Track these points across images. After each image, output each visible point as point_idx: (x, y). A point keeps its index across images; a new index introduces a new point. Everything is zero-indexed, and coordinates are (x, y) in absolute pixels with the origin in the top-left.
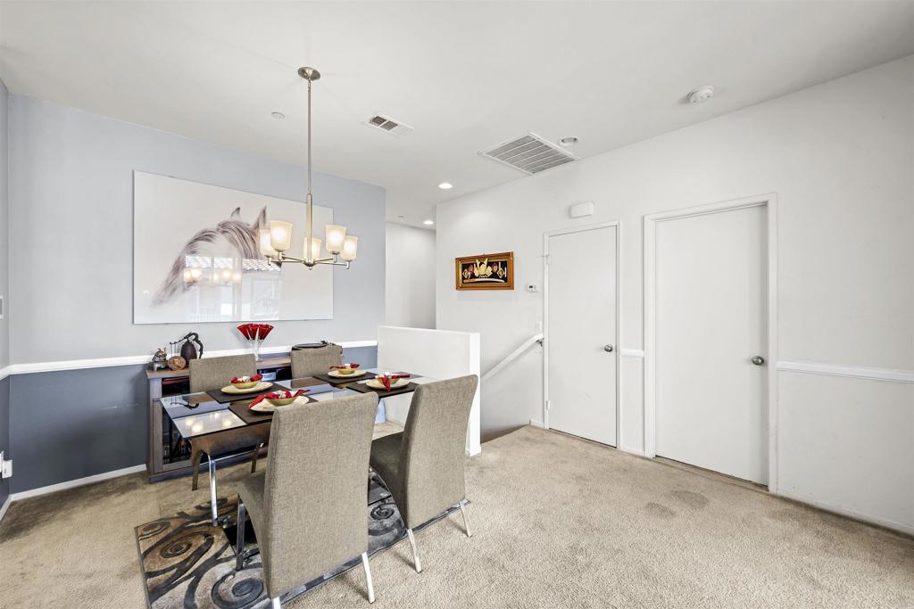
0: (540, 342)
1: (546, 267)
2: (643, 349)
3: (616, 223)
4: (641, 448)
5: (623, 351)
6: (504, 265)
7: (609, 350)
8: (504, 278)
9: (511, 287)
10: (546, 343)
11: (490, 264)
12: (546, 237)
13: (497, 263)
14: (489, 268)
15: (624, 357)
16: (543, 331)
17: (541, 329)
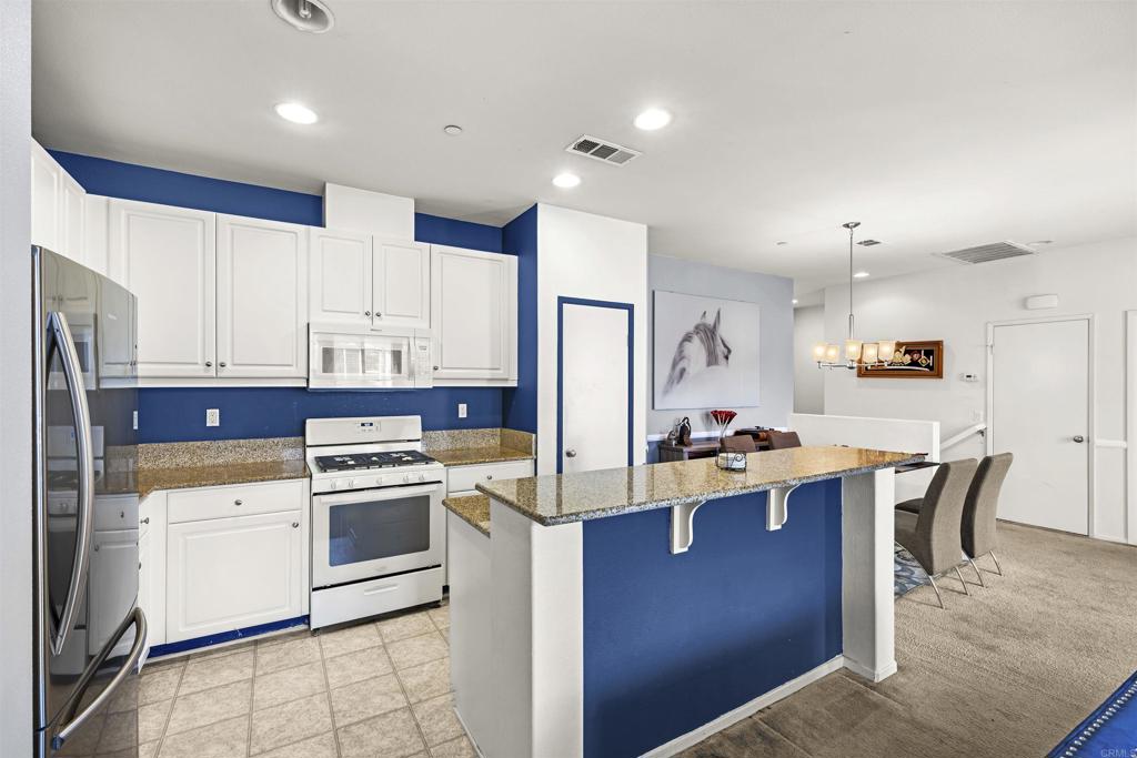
0: (982, 432)
1: (990, 357)
2: (1126, 439)
3: (1090, 316)
4: (1123, 535)
5: (1097, 441)
6: (928, 353)
7: (1078, 440)
8: (928, 366)
9: (939, 375)
10: (989, 434)
11: (907, 352)
12: (990, 327)
13: (919, 352)
14: (907, 356)
15: (1099, 447)
16: (986, 420)
17: (982, 419)
